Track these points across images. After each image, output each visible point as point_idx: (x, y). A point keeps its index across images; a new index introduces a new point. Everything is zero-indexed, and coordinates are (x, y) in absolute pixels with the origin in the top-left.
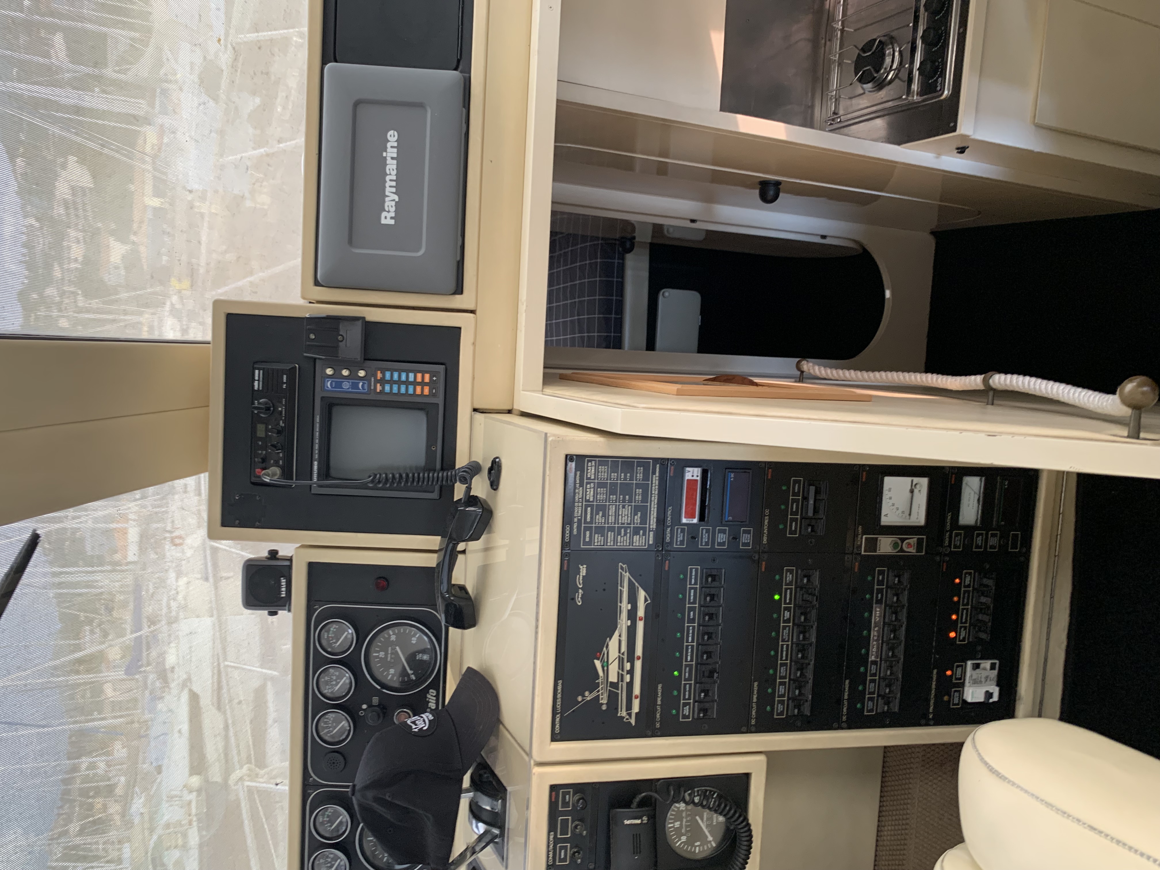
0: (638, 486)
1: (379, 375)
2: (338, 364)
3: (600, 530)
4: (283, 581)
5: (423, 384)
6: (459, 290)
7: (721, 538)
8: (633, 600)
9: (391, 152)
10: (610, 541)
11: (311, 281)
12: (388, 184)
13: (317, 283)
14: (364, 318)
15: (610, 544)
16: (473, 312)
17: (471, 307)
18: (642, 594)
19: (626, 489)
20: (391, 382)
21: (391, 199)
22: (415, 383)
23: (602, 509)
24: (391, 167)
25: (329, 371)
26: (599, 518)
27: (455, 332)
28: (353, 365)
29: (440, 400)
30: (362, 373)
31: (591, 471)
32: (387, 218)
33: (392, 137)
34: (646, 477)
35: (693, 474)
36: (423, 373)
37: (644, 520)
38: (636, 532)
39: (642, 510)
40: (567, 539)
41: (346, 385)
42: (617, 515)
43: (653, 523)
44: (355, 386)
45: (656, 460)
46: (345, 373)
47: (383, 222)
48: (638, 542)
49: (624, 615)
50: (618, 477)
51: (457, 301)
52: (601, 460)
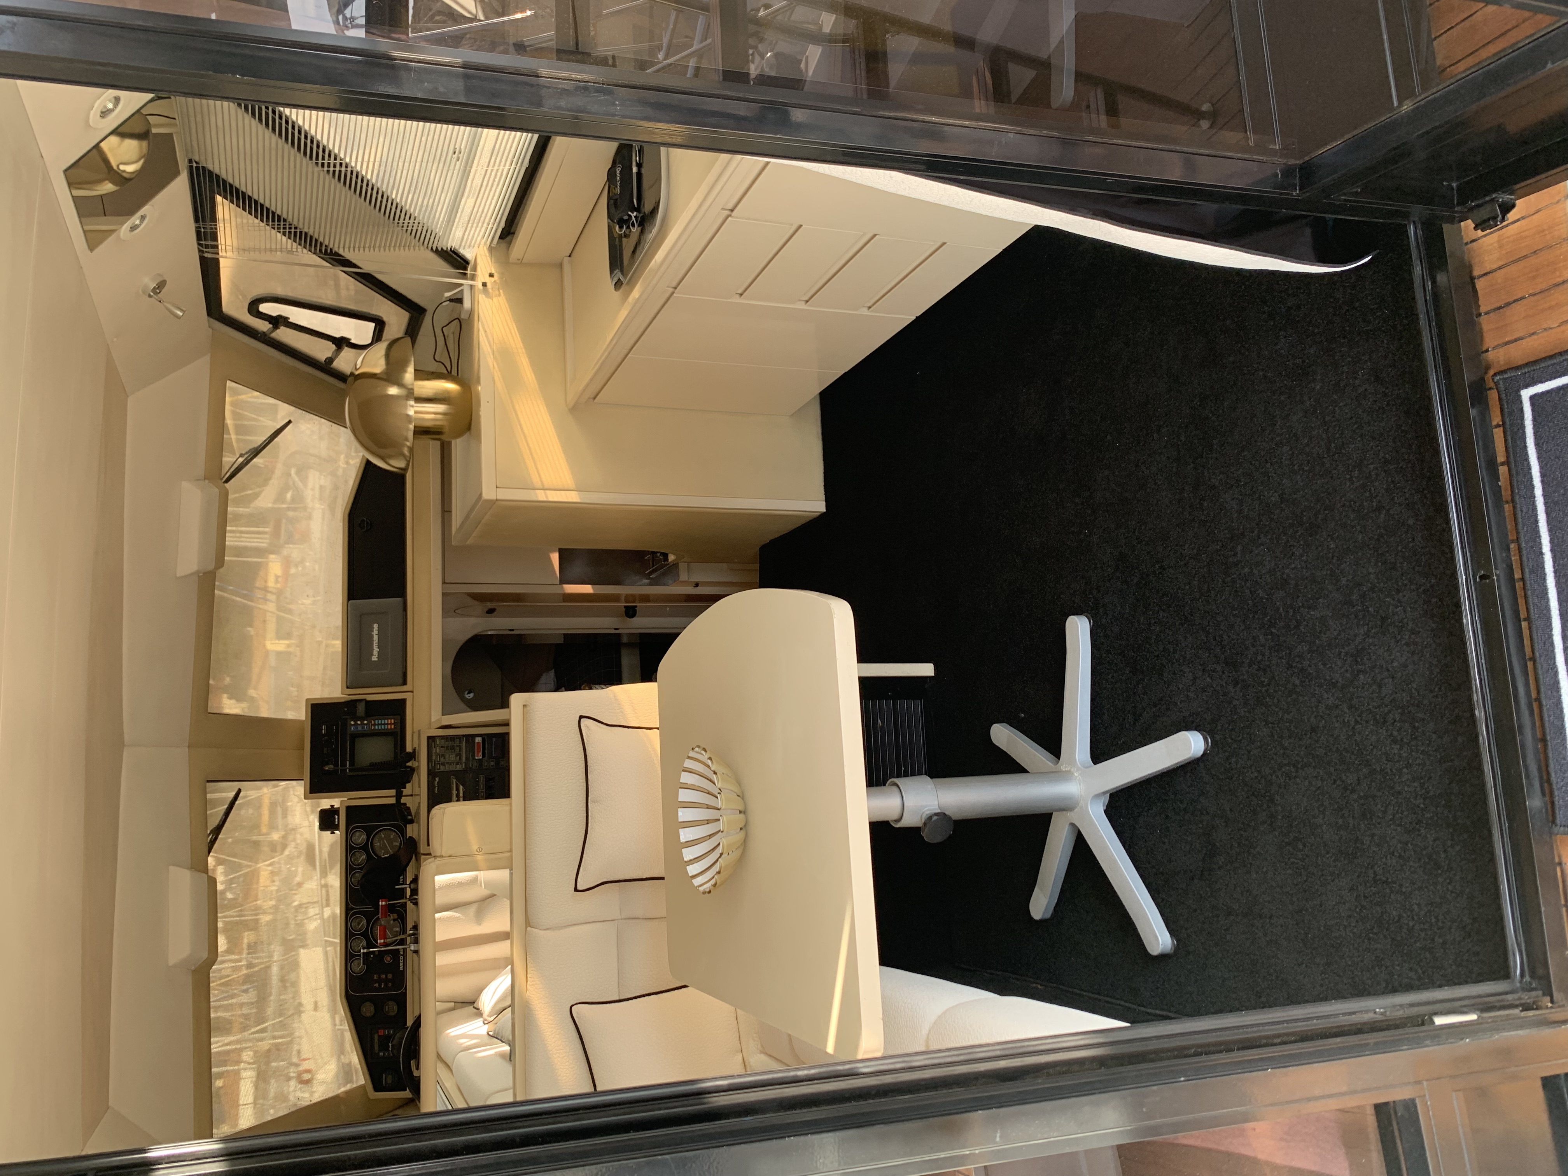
0: (457, 746)
1: (373, 722)
2: (355, 719)
3: (443, 764)
4: (336, 817)
5: (391, 724)
6: (405, 683)
7: (492, 763)
8: (458, 790)
9: (375, 632)
10: (447, 768)
11: (345, 687)
12: (375, 644)
13: (347, 688)
14: (365, 699)
15: (447, 769)
16: (412, 692)
17: (411, 690)
18: (461, 787)
19: (453, 748)
20: (378, 725)
21: (376, 650)
22: (388, 724)
23: (443, 755)
24: (376, 638)
25: (352, 723)
26: (442, 759)
27: (403, 702)
28: (362, 719)
29: (398, 730)
30: (366, 722)
31: (438, 742)
32: (374, 658)
33: (376, 626)
34: (460, 742)
35: (478, 740)
36: (391, 719)
37: (460, 759)
38: (457, 764)
39: (459, 755)
40: (430, 768)
41: (360, 728)
42: (449, 758)
43: (464, 759)
44: (363, 728)
45: (464, 736)
46: (359, 722)
47: (373, 659)
48: (458, 767)
49: (455, 795)
50: (449, 744)
51: (405, 688)
52: (442, 737)
